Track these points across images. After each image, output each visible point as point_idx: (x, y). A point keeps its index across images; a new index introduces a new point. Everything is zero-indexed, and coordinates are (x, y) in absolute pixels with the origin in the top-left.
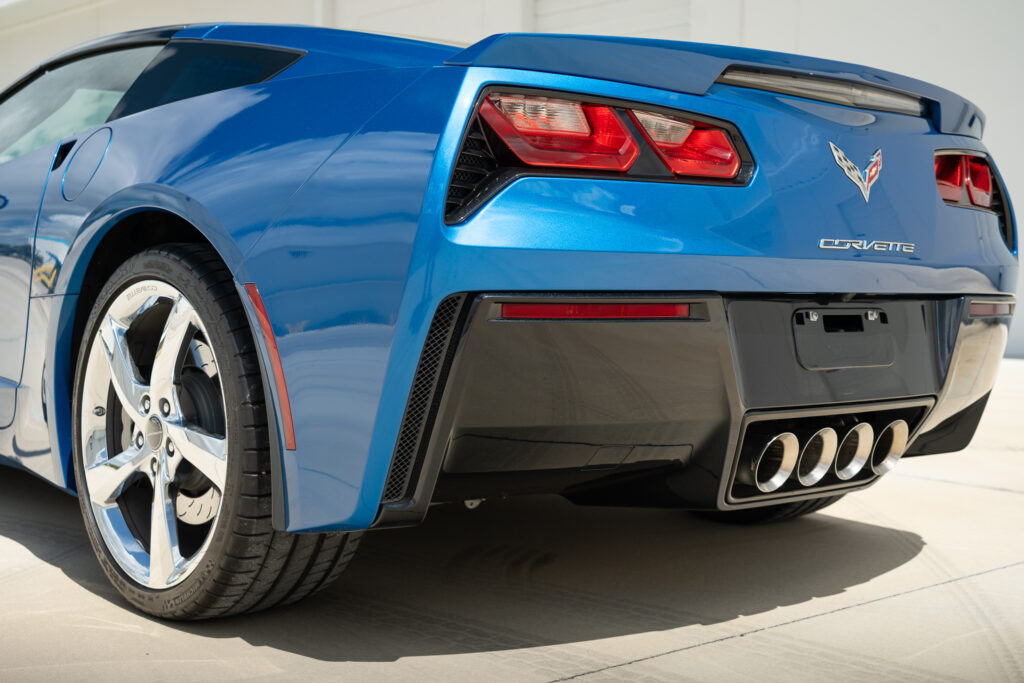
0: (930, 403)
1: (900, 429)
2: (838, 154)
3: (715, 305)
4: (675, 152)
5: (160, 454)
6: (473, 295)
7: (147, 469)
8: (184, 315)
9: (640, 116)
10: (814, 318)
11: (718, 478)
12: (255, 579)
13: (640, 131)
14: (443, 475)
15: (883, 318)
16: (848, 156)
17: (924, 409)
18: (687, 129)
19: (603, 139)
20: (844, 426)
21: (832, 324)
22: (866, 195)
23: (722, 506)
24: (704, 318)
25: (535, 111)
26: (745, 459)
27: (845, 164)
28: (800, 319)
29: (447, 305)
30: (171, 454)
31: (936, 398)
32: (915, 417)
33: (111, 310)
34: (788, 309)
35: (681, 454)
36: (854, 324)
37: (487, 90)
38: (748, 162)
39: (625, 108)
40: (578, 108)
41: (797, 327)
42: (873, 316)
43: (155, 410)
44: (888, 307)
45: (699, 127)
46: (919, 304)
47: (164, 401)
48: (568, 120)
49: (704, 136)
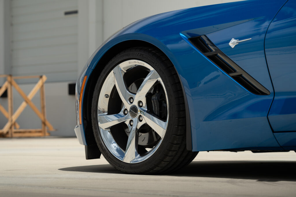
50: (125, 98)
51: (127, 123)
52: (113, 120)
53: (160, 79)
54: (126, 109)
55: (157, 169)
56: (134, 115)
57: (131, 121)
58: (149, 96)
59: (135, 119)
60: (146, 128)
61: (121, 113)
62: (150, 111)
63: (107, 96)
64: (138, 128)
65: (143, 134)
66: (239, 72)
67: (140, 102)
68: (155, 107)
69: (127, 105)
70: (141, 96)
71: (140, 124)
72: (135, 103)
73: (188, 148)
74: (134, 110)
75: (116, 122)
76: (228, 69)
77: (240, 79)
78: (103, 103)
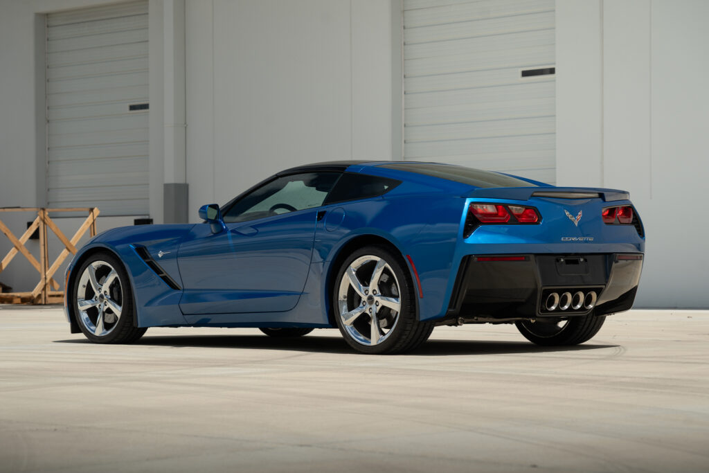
0: (604, 286)
1: (594, 295)
2: (567, 213)
3: (532, 257)
4: (519, 216)
5: (373, 306)
6: (470, 256)
7: (368, 312)
8: (382, 264)
9: (510, 207)
10: (562, 260)
11: (535, 306)
12: (407, 338)
13: (510, 211)
14: (463, 304)
15: (586, 260)
16: (571, 213)
17: (601, 289)
18: (524, 209)
19: (500, 214)
20: (573, 292)
21: (568, 262)
22: (576, 224)
23: (537, 314)
24: (529, 260)
25: (482, 207)
26: (543, 301)
27: (570, 216)
28: (558, 260)
29: (464, 258)
30: (378, 306)
31: (605, 285)
32: (599, 292)
33: (351, 265)
34: (554, 258)
35: (523, 300)
36: (576, 262)
37: (472, 203)
38: (540, 218)
39: (506, 206)
40: (494, 206)
41: (557, 263)
42: (582, 260)
43: (370, 293)
44: (587, 257)
45: (526, 209)
46: (600, 256)
47: (374, 290)
48: (491, 209)
49: (528, 211)
50: (96, 289)
51: (97, 307)
52: (89, 305)
53: (117, 275)
54: (96, 297)
55: (116, 340)
56: (102, 301)
57: (100, 305)
58: (111, 287)
59: (102, 304)
60: (109, 311)
61: (93, 299)
62: (112, 299)
63: (84, 286)
64: (104, 310)
65: (109, 315)
66: (165, 274)
67: (105, 292)
68: (116, 296)
69: (97, 294)
70: (106, 287)
71: (106, 308)
72: (102, 292)
73: (134, 325)
74: (101, 297)
75: (90, 306)
76: (158, 271)
77: (166, 279)
78: (81, 292)
